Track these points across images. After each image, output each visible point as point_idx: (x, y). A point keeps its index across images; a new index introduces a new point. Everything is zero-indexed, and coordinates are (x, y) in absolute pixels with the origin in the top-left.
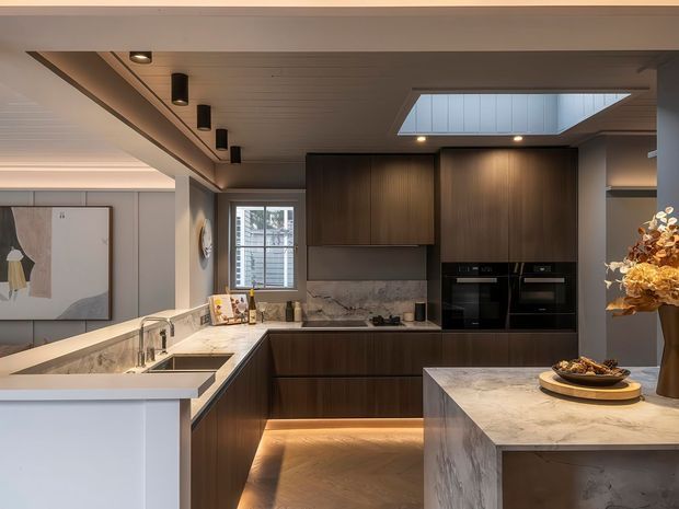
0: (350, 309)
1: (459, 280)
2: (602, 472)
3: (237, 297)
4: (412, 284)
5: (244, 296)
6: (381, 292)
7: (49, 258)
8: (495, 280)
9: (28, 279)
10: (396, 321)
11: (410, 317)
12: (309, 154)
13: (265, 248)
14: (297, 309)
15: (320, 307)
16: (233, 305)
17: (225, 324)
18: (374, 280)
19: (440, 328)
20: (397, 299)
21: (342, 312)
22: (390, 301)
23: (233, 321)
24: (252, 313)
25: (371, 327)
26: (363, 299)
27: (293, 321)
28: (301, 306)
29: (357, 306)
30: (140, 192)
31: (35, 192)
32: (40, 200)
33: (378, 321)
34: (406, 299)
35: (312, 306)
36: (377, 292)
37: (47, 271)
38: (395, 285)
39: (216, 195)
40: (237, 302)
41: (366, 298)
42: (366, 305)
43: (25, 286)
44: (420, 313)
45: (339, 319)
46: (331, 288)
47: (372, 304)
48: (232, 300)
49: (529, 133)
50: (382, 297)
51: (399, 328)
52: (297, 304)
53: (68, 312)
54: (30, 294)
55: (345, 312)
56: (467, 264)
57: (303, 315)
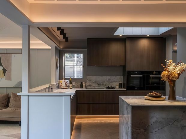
0: (100, 85)
1: (131, 76)
2: (154, 114)
3: (66, 81)
4: (118, 77)
5: (68, 80)
6: (109, 79)
7: (11, 69)
8: (142, 76)
9: (5, 75)
10: (113, 88)
11: (117, 87)
12: (88, 39)
13: (74, 66)
14: (84, 84)
15: (91, 84)
16: (65, 83)
17: (63, 89)
18: (107, 76)
19: (126, 90)
20: (114, 82)
21: (97, 85)
22: (111, 82)
23: (65, 88)
24: (71, 85)
25: (106, 89)
26: (104, 82)
27: (83, 88)
28: (85, 83)
29: (102, 84)
30: (37, 50)
31: (6, 49)
32: (8, 52)
33: (108, 88)
34: (116, 82)
35: (88, 83)
36: (108, 80)
37: (10, 73)
38: (113, 77)
39: (60, 50)
40: (66, 82)
41: (105, 81)
42: (104, 83)
43: (4, 77)
44: (121, 86)
45: (96, 87)
46: (94, 78)
47: (106, 83)
48: (65, 82)
49: (151, 35)
50: (109, 81)
51: (114, 90)
52: (84, 83)
53: (16, 85)
54: (5, 80)
55: (98, 85)
56: (134, 71)
57: (86, 86)
